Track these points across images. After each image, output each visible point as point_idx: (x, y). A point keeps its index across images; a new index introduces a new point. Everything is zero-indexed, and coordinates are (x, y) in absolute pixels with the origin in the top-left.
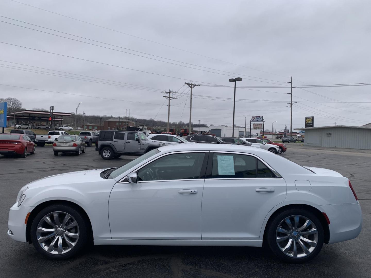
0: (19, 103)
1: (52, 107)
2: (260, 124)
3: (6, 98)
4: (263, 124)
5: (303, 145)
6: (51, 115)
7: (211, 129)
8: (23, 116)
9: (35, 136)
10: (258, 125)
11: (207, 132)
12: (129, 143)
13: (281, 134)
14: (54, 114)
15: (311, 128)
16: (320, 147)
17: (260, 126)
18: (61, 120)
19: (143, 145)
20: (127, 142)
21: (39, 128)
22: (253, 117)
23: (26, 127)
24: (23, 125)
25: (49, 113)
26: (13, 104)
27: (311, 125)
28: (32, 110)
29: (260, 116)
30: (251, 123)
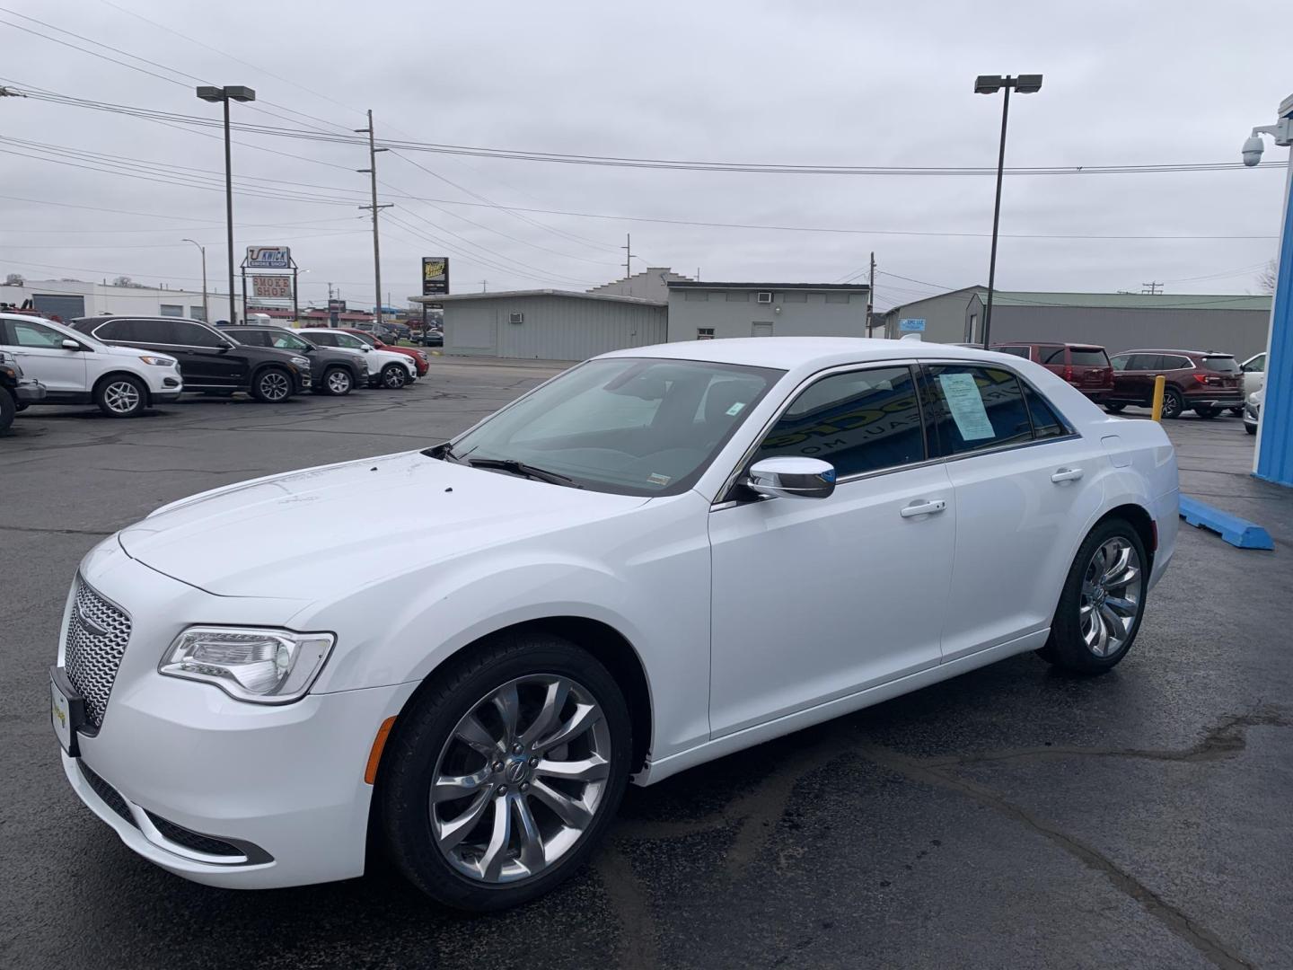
2: (281, 277)
4: (292, 277)
5: (441, 354)
7: (34, 295)
10: (275, 284)
11: (14, 305)
13: (319, 315)
15: (442, 296)
16: (493, 359)
17: (281, 283)
22: (252, 251)
27: (442, 285)
29: (278, 249)
30: (244, 274)
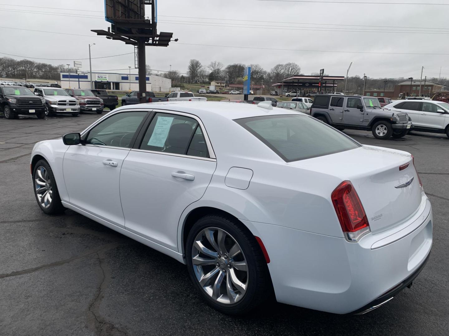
0: (298, 68)
1: (322, 70)
3: (285, 64)
6: (321, 80)
8: (293, 82)
9: (275, 103)
12: (349, 111)
14: (324, 78)
18: (333, 85)
19: (367, 114)
20: (345, 111)
21: (309, 96)
23: (295, 95)
24: (292, 93)
25: (319, 78)
26: (292, 70)
28: (310, 75)
